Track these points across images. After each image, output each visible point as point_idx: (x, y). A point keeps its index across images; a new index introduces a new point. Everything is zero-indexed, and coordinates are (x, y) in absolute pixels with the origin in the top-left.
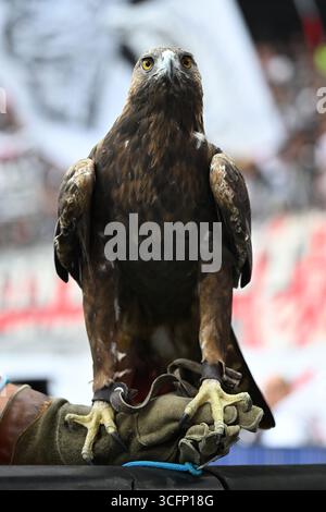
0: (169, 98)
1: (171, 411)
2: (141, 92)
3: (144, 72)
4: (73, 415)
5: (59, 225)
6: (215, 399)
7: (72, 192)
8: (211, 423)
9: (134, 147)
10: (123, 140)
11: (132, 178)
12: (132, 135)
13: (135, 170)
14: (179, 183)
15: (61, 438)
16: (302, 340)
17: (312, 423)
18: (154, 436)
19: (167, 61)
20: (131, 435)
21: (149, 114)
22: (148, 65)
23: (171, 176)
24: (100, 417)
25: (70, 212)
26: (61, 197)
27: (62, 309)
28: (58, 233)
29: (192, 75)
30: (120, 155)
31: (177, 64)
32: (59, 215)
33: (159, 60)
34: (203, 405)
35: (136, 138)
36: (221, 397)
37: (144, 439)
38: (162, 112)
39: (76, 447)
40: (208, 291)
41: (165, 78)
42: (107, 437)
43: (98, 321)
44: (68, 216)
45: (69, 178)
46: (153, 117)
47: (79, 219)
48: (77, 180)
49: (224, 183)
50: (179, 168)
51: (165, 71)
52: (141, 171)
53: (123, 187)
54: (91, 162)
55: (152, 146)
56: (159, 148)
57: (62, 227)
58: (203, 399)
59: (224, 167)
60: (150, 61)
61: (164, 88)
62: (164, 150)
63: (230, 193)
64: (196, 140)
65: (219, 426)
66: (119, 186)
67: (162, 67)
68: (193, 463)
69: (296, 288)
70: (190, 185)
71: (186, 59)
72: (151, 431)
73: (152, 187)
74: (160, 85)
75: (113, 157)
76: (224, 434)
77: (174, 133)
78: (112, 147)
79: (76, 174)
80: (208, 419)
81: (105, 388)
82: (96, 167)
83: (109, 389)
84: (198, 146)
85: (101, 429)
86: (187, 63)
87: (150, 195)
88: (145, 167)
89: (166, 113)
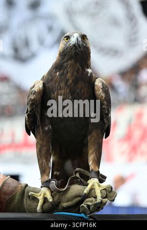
0: (76, 54)
1: (78, 192)
2: (64, 51)
3: (65, 43)
4: (32, 193)
5: (28, 109)
6: (96, 187)
7: (34, 94)
8: (96, 197)
9: (61, 75)
10: (57, 72)
11: (60, 89)
12: (60, 70)
13: (61, 85)
14: (81, 91)
15: (27, 203)
16: (130, 160)
17: (134, 196)
18: (70, 203)
19: (75, 38)
20: (59, 203)
21: (67, 61)
22: (67, 39)
23: (77, 88)
24: (45, 194)
25: (33, 103)
26: (29, 96)
27: (26, 144)
28: (27, 113)
29: (86, 44)
30: (55, 79)
31: (80, 39)
32: (28, 105)
33: (72, 37)
34: (92, 189)
35: (62, 71)
36: (99, 186)
37: (65, 205)
38: (73, 61)
39: (34, 207)
40: (93, 140)
41: (74, 45)
42: (48, 203)
43: (43, 152)
44: (32, 105)
45: (32, 88)
46: (69, 62)
47: (37, 106)
48: (36, 89)
49: (101, 90)
50: (80, 84)
51: (74, 42)
52: (64, 86)
53: (56, 93)
54: (42, 82)
55: (69, 75)
56: (72, 76)
57: (29, 110)
58: (91, 187)
59: (101, 84)
60: (68, 38)
61: (74, 50)
62: (74, 77)
63: (103, 95)
64: (88, 72)
65: (99, 199)
66: (54, 93)
67: (73, 40)
68: (85, 214)
69: (128, 137)
70: (85, 92)
71: (84, 37)
72: (68, 201)
73: (69, 93)
74: (72, 48)
75: (52, 80)
76: (101, 202)
77: (78, 69)
78: (51, 75)
79: (35, 87)
80: (94, 196)
81: (47, 181)
82: (44, 84)
83: (49, 181)
84: (89, 75)
85: (45, 199)
86: (84, 39)
87: (68, 96)
88: (66, 84)
89: (74, 61)
